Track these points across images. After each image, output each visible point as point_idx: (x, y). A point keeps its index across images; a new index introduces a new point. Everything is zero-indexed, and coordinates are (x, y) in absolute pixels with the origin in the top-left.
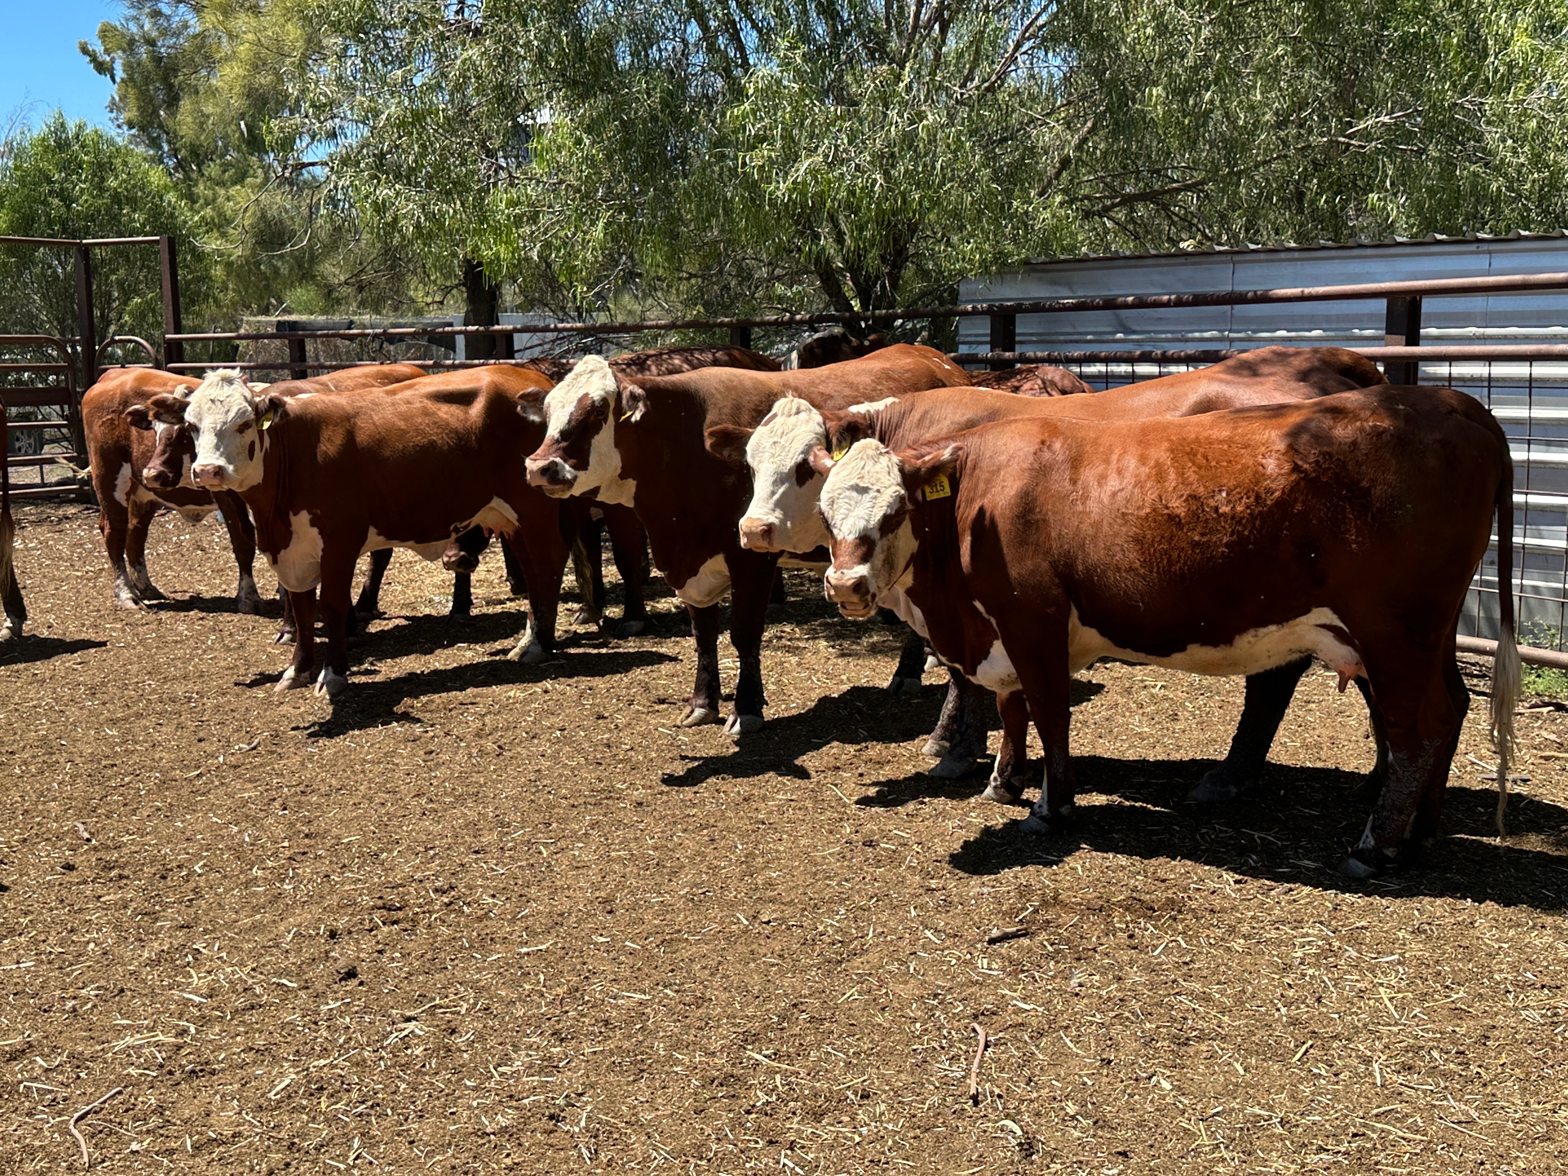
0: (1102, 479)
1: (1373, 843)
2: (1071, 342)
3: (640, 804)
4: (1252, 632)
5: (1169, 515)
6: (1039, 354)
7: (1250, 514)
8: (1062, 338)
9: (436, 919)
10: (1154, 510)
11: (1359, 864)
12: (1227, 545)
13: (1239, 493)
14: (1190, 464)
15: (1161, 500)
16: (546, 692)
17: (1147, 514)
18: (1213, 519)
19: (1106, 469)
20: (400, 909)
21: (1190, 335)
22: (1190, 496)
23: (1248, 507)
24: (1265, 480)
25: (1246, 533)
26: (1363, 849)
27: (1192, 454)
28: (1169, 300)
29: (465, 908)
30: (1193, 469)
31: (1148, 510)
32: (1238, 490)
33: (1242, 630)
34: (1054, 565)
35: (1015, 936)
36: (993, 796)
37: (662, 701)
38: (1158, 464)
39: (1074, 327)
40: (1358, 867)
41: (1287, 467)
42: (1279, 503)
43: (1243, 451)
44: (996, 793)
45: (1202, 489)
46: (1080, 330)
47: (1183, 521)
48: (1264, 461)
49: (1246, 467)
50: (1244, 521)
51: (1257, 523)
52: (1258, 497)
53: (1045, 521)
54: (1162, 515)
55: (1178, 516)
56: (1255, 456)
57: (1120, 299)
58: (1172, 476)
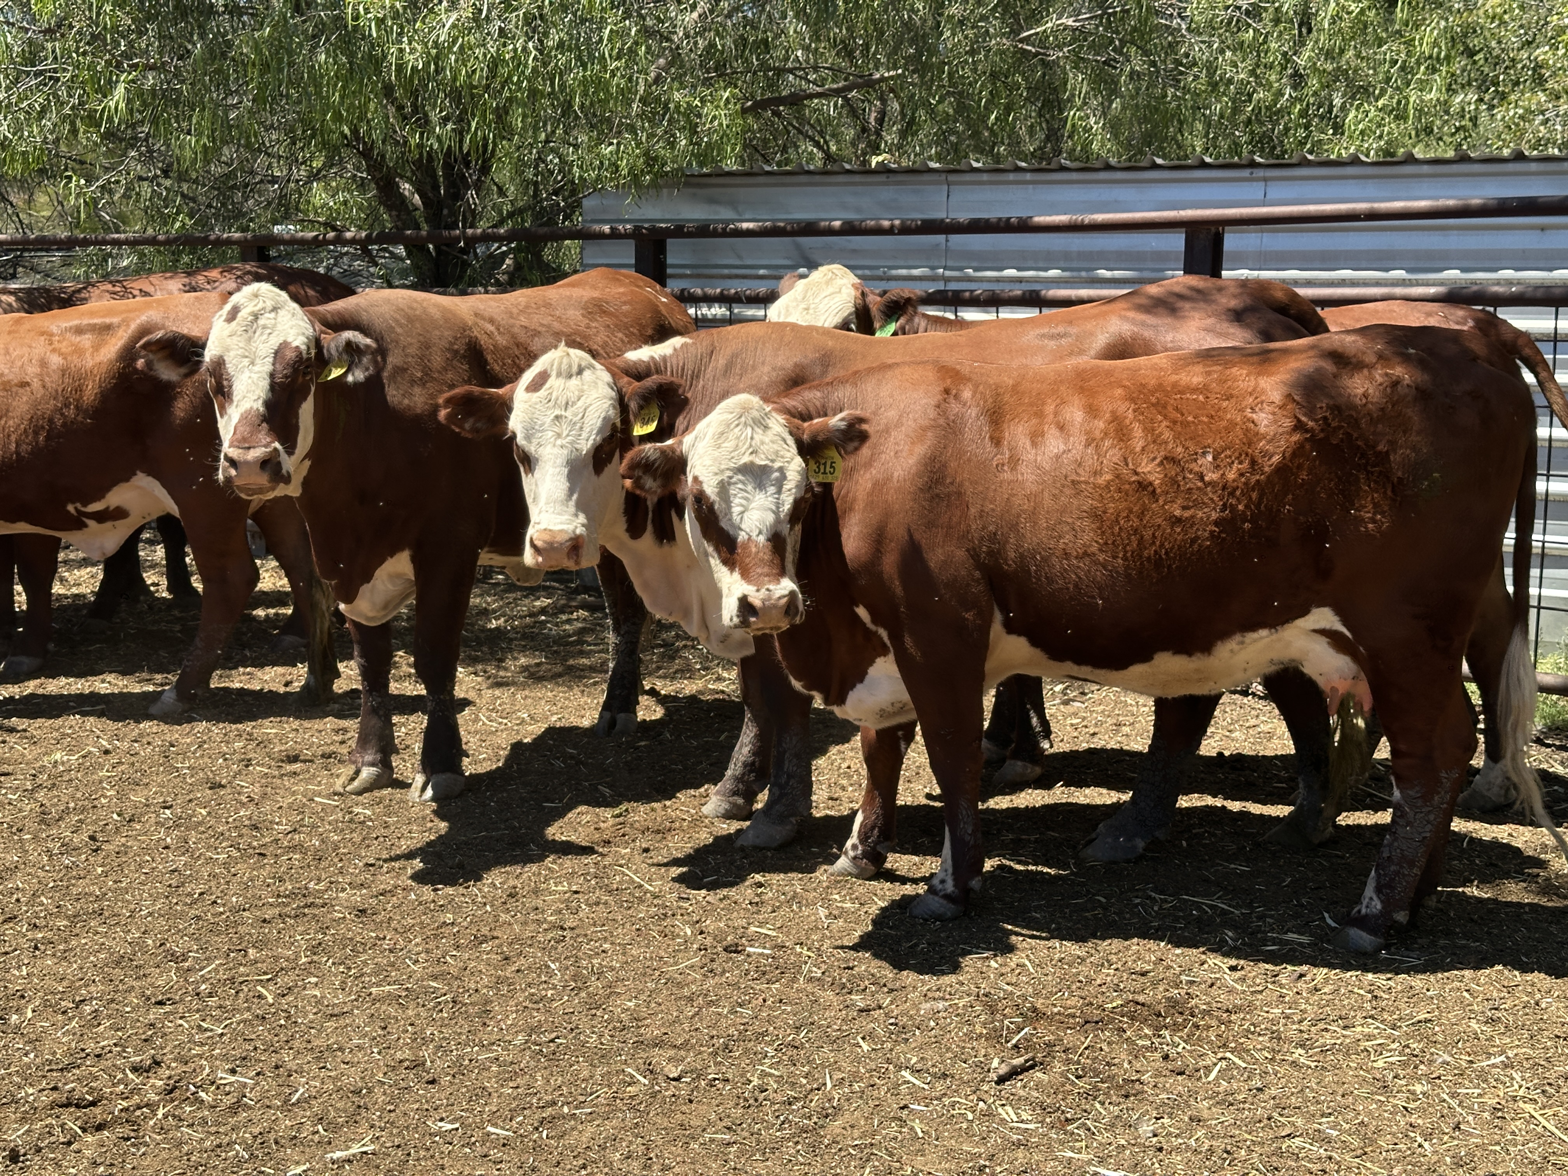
0: (1036, 438)
1: (1379, 907)
2: (737, 277)
3: (363, 911)
4: (1238, 637)
5: (1139, 482)
6: (710, 291)
7: (1246, 484)
8: (726, 271)
9: (165, 1116)
10: (1118, 476)
11: (1364, 934)
12: (1216, 523)
13: (1230, 457)
14: (1160, 417)
15: (1127, 465)
16: (107, 752)
17: (1108, 482)
18: (1199, 488)
19: (1041, 424)
20: (93, 1104)
21: (894, 272)
22: (1166, 458)
23: (1242, 475)
24: (1261, 440)
25: (1241, 507)
26: (1367, 915)
27: (1160, 407)
28: (892, 226)
29: (202, 1094)
30: (1165, 423)
31: (1108, 477)
32: (1228, 452)
33: (1225, 635)
34: (973, 554)
35: (1024, 1069)
36: (854, 871)
37: (294, 759)
38: (1116, 418)
39: (740, 258)
40: (1362, 938)
41: (1288, 423)
42: (1281, 470)
43: (1225, 404)
44: (856, 865)
45: (1180, 449)
46: (749, 262)
47: (1158, 491)
48: (1254, 416)
49: (1233, 424)
50: (1238, 493)
51: (1254, 495)
52: (1253, 462)
53: (959, 494)
54: (1130, 483)
55: (1151, 484)
56: (1242, 410)
57: (823, 224)
58: (1138, 431)
